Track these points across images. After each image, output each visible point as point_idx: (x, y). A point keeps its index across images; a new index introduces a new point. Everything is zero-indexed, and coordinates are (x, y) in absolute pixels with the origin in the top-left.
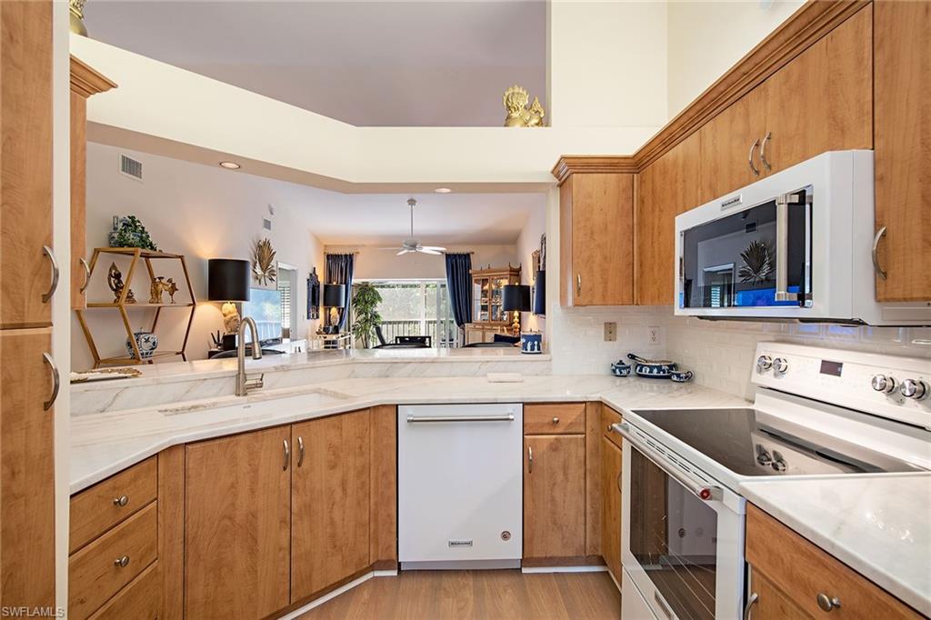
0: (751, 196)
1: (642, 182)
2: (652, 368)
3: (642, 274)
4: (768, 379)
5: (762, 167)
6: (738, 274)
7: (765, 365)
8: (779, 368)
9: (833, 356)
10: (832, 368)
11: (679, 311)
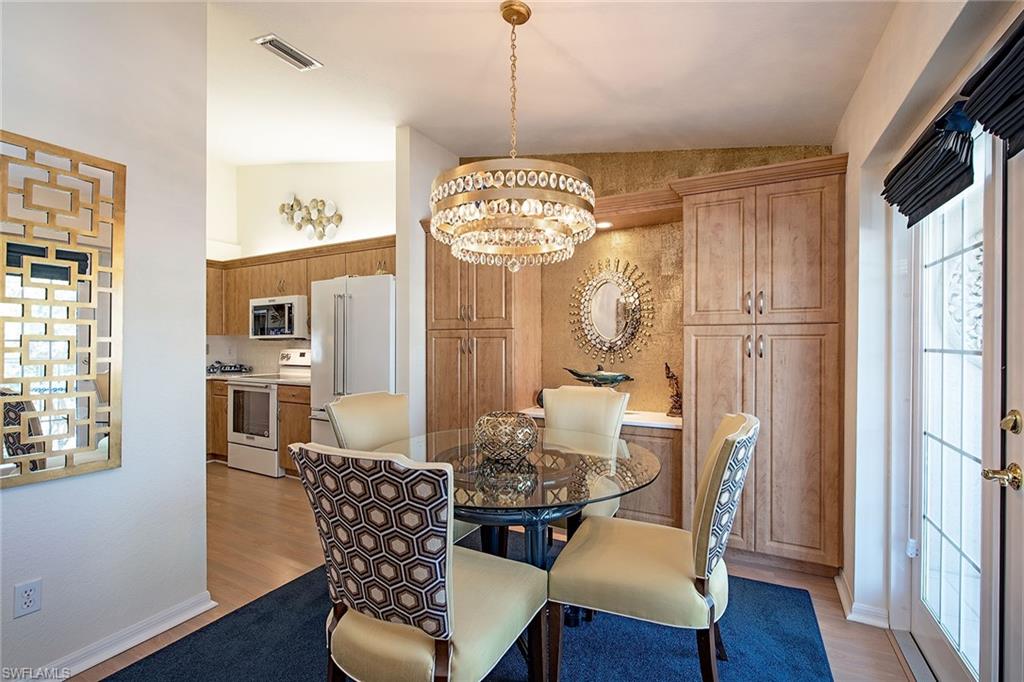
0: (279, 300)
1: (227, 276)
2: (231, 367)
3: (227, 320)
4: (285, 362)
5: (282, 291)
6: (270, 317)
7: (283, 357)
8: (288, 357)
9: (302, 351)
10: (302, 355)
11: (251, 337)
